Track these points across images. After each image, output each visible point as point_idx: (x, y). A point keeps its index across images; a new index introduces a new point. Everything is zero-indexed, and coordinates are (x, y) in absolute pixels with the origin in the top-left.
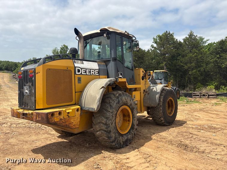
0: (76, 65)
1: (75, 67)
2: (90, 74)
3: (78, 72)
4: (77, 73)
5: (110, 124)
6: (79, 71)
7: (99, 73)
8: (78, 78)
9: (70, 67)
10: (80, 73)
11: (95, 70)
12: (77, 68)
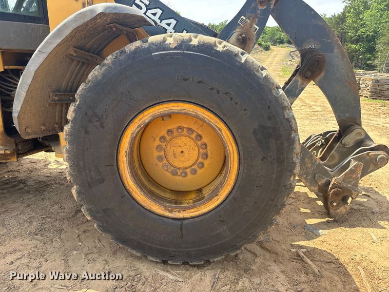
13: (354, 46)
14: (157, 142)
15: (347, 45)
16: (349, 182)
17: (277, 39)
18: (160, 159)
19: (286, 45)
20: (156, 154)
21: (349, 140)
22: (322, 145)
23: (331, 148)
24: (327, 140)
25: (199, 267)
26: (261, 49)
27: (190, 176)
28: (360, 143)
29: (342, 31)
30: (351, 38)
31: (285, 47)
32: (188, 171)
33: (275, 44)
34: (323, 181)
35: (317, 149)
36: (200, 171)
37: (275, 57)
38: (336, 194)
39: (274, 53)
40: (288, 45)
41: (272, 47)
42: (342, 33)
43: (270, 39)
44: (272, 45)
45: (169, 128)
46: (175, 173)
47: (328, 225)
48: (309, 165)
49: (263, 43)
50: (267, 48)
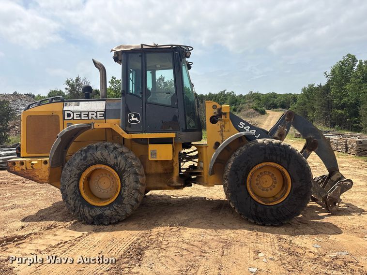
0: (66, 108)
1: (64, 111)
2: (87, 118)
3: (68, 117)
4: (66, 118)
5: (67, 186)
6: (69, 115)
7: (104, 115)
8: (68, 124)
9: (56, 112)
10: (70, 118)
11: (96, 112)
12: (66, 113)
13: (340, 111)
14: (256, 177)
15: (334, 111)
16: (336, 196)
17: (271, 104)
18: (257, 184)
19: (280, 109)
20: (256, 182)
21: (334, 178)
22: (322, 182)
23: (326, 183)
24: (324, 179)
25: (278, 226)
26: (258, 113)
27: (270, 191)
28: (340, 179)
29: (328, 99)
30: (337, 105)
31: (278, 111)
32: (269, 189)
33: (269, 108)
34: (324, 196)
35: (320, 183)
36: (273, 189)
37: (271, 120)
38: (330, 200)
39: (270, 116)
40: (281, 109)
41: (268, 112)
42: (328, 101)
43: (265, 105)
44: (266, 109)
45: (261, 172)
46: (263, 190)
47: (329, 215)
48: (317, 188)
49: (259, 108)
50: (263, 113)
